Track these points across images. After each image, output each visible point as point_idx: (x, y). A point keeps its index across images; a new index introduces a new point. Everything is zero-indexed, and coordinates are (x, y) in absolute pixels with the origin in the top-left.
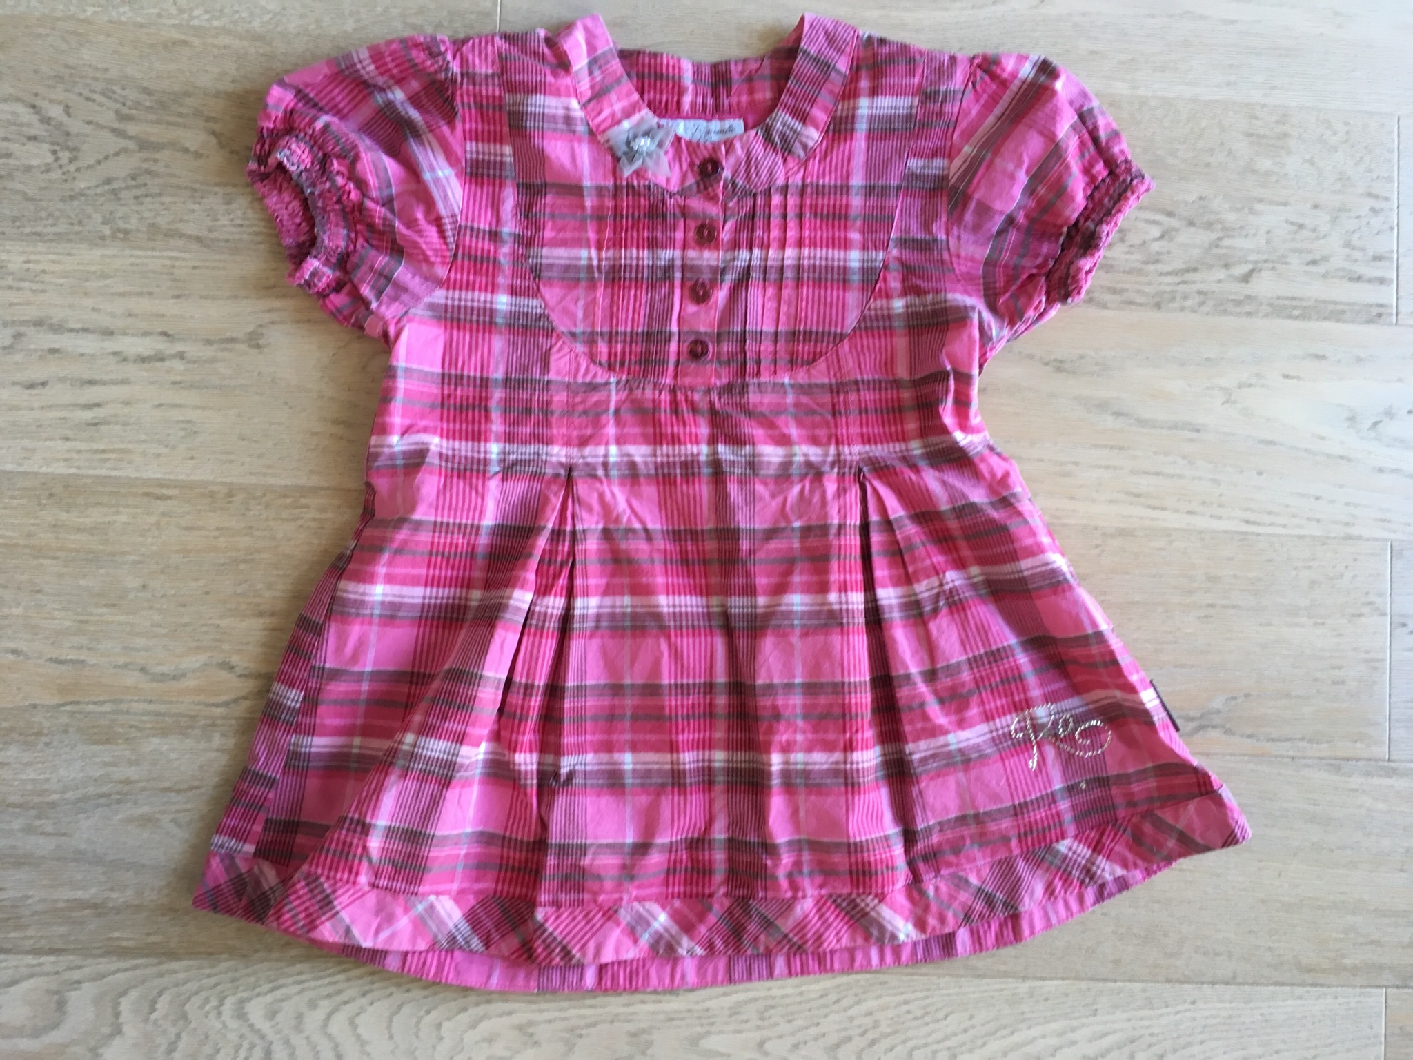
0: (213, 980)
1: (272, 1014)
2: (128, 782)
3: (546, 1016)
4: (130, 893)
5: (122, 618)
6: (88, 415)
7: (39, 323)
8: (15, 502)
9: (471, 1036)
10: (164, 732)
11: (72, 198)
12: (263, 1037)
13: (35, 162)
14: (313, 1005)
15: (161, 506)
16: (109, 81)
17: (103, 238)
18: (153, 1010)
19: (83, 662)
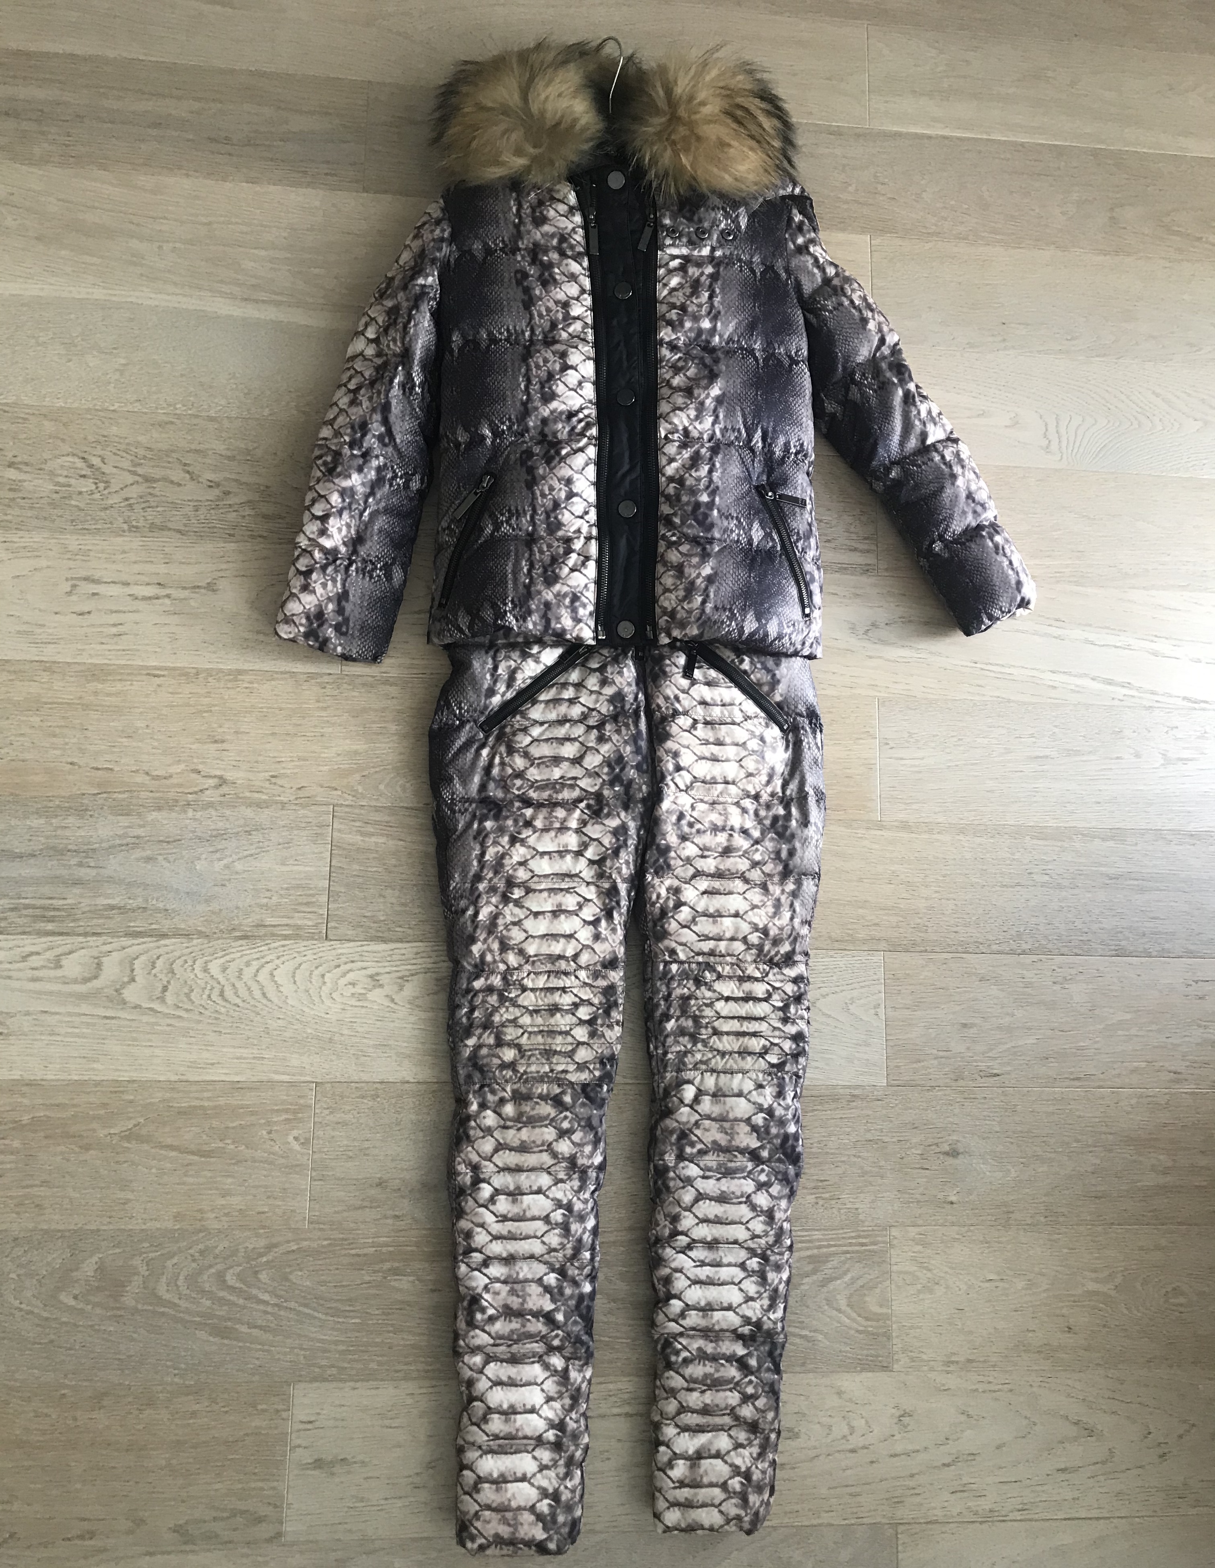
0: (190, 950)
1: (224, 969)
2: (138, 837)
3: (387, 970)
4: (140, 900)
5: (134, 744)
6: (114, 630)
7: (85, 579)
8: (72, 679)
9: (343, 981)
10: (159, 809)
11: (106, 509)
12: (219, 983)
13: (84, 490)
14: (248, 964)
15: (158, 681)
16: (128, 444)
17: (124, 531)
18: (154, 967)
19: (111, 769)
